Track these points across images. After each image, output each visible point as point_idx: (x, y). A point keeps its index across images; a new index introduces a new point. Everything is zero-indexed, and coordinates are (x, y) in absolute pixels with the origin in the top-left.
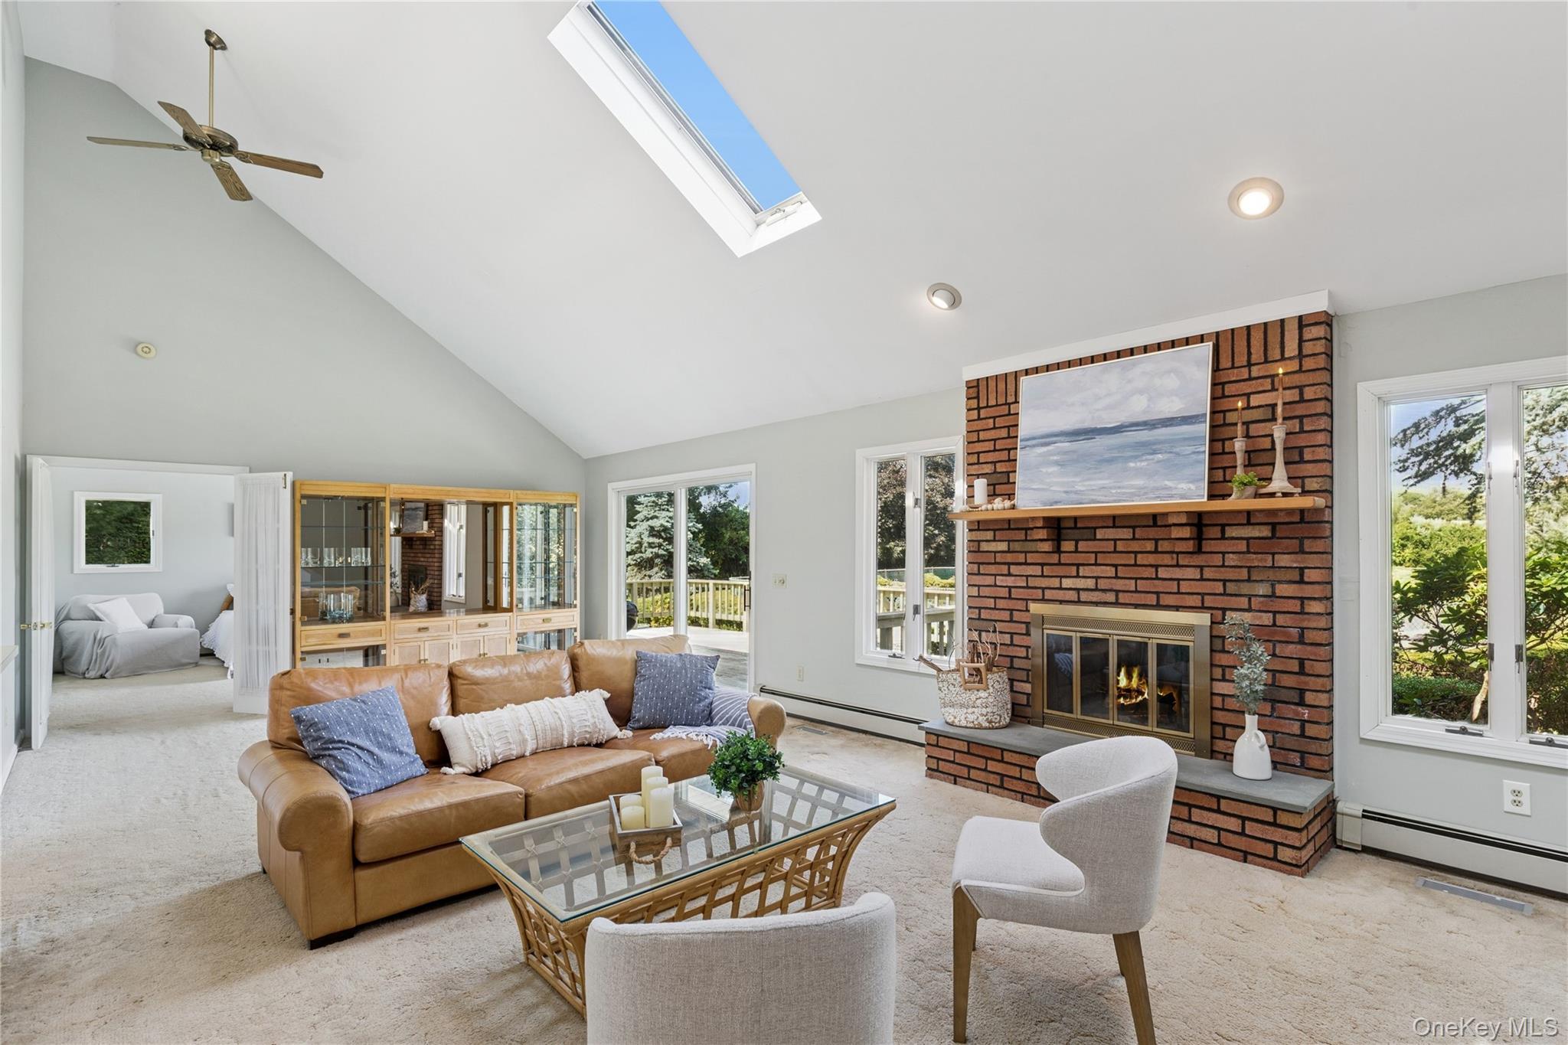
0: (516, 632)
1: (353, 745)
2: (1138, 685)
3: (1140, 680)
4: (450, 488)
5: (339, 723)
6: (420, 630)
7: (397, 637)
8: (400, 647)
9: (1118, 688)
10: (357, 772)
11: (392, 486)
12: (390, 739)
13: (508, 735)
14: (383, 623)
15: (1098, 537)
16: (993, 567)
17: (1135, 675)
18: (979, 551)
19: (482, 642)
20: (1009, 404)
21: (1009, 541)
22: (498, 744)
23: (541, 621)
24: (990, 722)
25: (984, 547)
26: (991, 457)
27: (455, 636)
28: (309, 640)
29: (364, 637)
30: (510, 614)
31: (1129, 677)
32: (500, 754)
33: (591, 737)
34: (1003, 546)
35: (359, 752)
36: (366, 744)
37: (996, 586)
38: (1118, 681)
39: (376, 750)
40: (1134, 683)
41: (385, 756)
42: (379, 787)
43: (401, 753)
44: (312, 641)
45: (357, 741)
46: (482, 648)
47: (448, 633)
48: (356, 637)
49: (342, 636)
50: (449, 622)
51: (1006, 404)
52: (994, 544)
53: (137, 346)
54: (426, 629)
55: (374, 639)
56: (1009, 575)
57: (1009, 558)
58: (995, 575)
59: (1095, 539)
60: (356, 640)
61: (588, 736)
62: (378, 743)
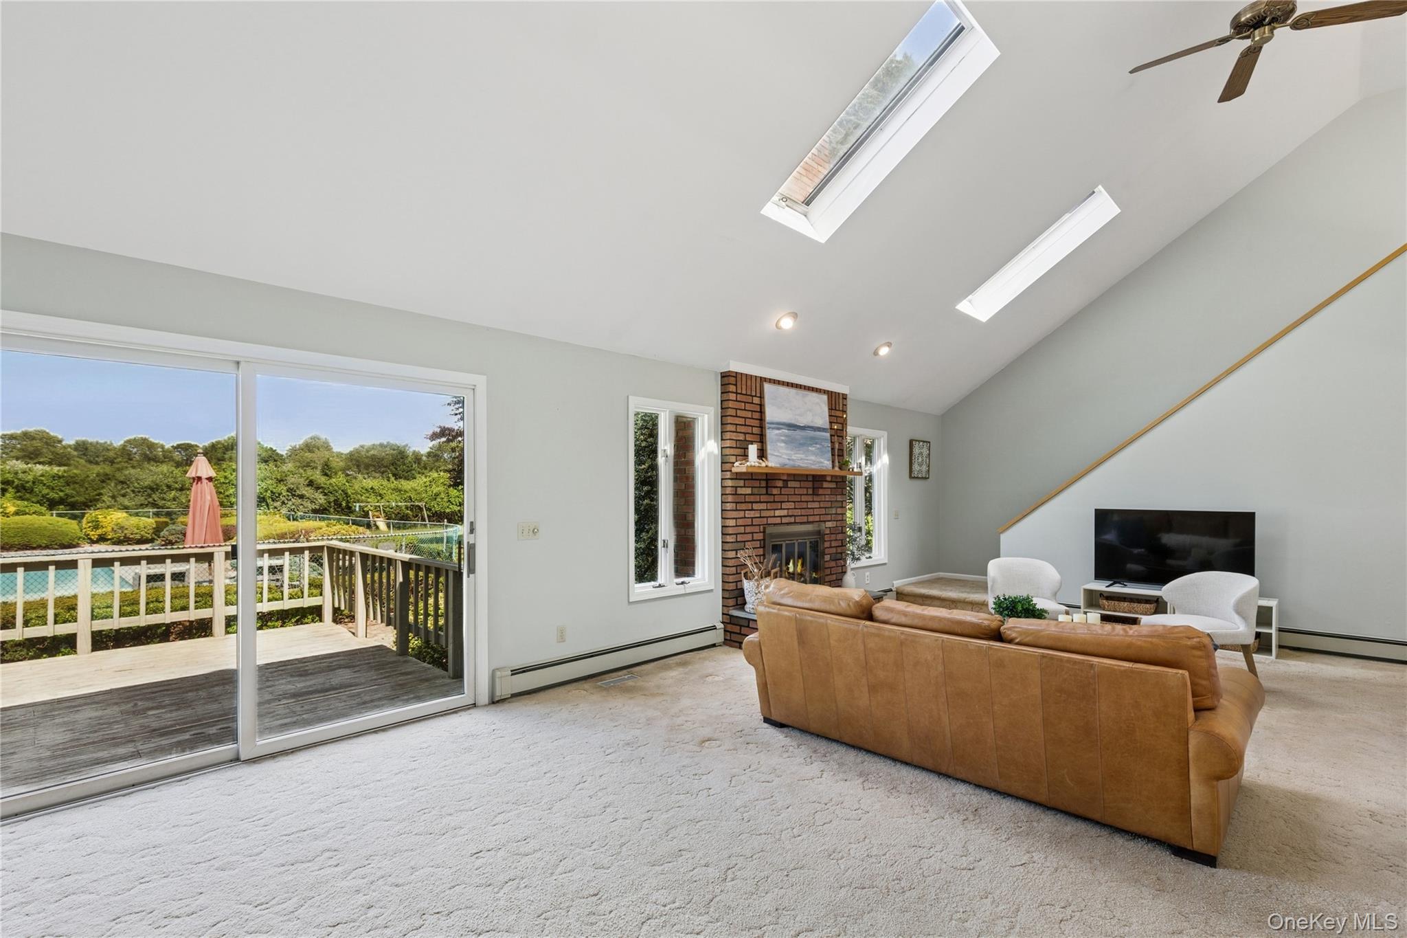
2: (801, 571)
3: (802, 567)
9: (788, 573)
15: (789, 486)
16: (744, 505)
17: (799, 564)
18: (736, 494)
20: (753, 396)
21: (752, 487)
25: (740, 491)
26: (743, 429)
31: (795, 565)
34: (749, 491)
37: (745, 518)
38: (788, 569)
40: (799, 569)
51: (751, 396)
52: (744, 489)
56: (752, 510)
57: (752, 498)
58: (745, 510)
59: (787, 487)
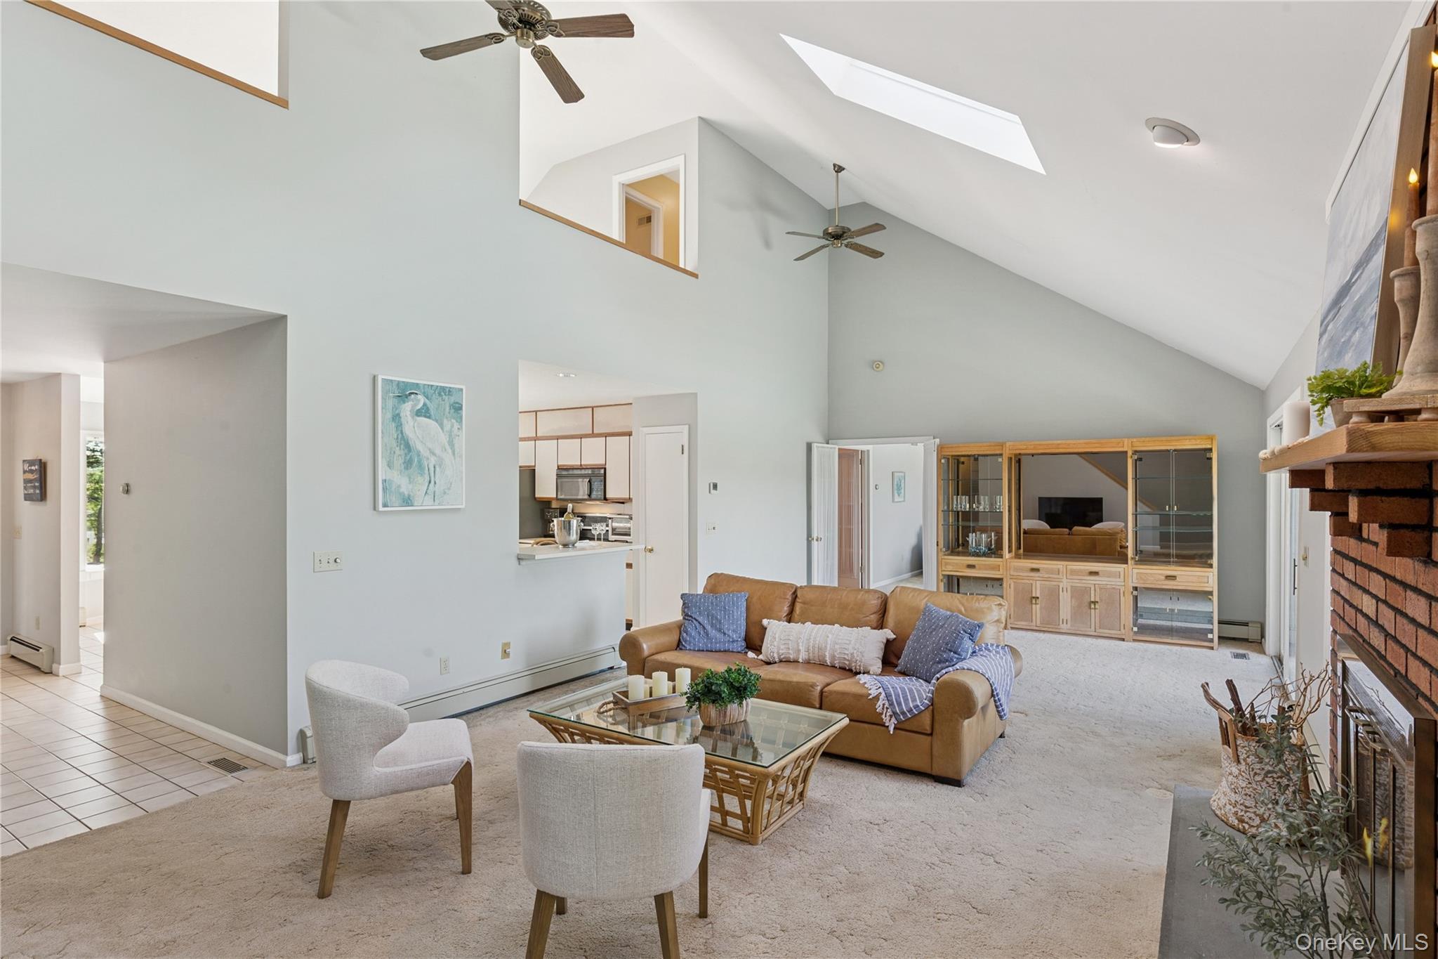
0: (1131, 585)
1: (696, 620)
4: (1059, 442)
5: (695, 606)
6: (1033, 570)
7: (1012, 573)
8: (1014, 582)
10: (691, 636)
11: (1008, 444)
12: (720, 623)
13: (790, 642)
14: (1000, 560)
19: (1093, 589)
22: (782, 647)
23: (1163, 578)
24: (1241, 821)
27: (1064, 580)
28: (947, 567)
29: (986, 569)
30: (1125, 566)
32: (782, 654)
33: (850, 664)
35: (697, 625)
36: (705, 622)
39: (709, 628)
41: (713, 632)
42: (701, 649)
43: (725, 634)
44: (950, 568)
45: (700, 619)
46: (1093, 595)
47: (1058, 577)
48: (980, 569)
49: (971, 566)
50: (1059, 566)
53: (873, 363)
54: (1037, 570)
55: (994, 572)
60: (981, 572)
61: (847, 663)
62: (712, 623)
